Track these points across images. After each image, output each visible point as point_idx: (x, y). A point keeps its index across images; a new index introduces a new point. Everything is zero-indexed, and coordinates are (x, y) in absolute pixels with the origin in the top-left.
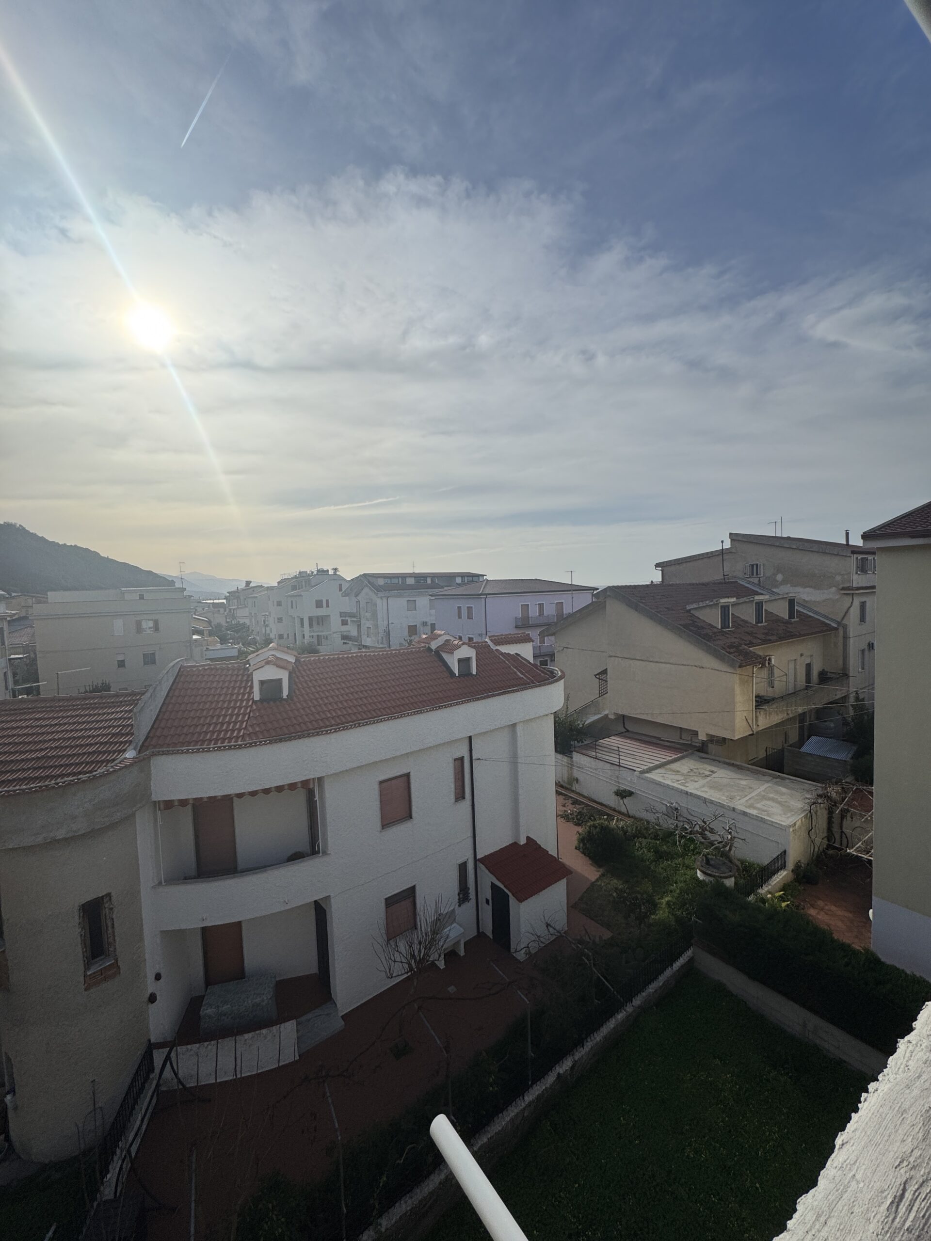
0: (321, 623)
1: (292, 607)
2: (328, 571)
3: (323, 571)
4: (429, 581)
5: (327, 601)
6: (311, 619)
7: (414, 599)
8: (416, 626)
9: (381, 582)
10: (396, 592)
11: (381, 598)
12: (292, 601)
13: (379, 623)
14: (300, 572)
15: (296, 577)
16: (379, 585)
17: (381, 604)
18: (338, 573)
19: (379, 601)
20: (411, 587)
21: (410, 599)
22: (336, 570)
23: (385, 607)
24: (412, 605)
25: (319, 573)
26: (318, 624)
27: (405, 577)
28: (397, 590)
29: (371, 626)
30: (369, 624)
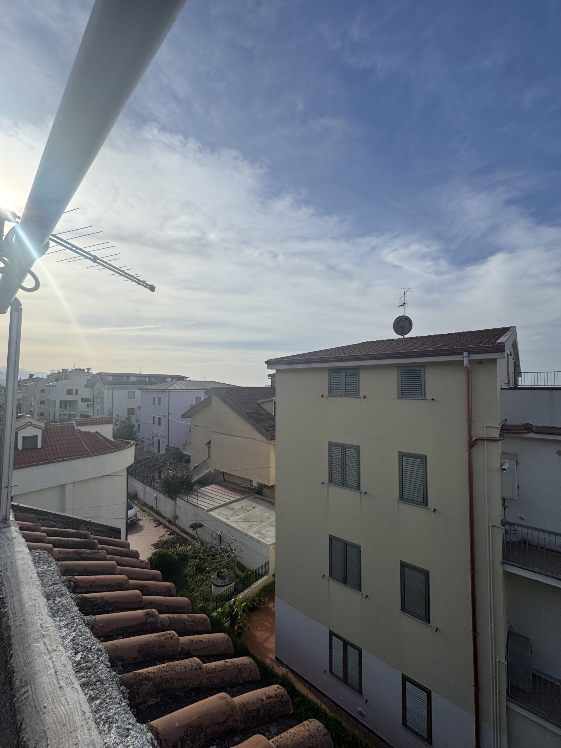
0: (72, 405)
1: (49, 394)
2: (84, 370)
3: (80, 369)
4: (147, 379)
5: (77, 390)
6: (61, 403)
7: (134, 391)
8: (134, 409)
9: (110, 379)
10: (120, 385)
11: (108, 389)
12: (50, 390)
13: (104, 406)
14: (63, 370)
15: (59, 373)
16: (108, 381)
17: (107, 393)
18: (90, 371)
19: (106, 392)
20: (133, 383)
21: (130, 391)
22: (89, 369)
23: (110, 395)
24: (132, 395)
25: (76, 371)
26: (70, 406)
27: (129, 376)
28: (121, 385)
29: (100, 409)
30: (98, 407)
